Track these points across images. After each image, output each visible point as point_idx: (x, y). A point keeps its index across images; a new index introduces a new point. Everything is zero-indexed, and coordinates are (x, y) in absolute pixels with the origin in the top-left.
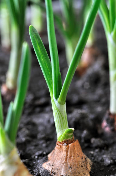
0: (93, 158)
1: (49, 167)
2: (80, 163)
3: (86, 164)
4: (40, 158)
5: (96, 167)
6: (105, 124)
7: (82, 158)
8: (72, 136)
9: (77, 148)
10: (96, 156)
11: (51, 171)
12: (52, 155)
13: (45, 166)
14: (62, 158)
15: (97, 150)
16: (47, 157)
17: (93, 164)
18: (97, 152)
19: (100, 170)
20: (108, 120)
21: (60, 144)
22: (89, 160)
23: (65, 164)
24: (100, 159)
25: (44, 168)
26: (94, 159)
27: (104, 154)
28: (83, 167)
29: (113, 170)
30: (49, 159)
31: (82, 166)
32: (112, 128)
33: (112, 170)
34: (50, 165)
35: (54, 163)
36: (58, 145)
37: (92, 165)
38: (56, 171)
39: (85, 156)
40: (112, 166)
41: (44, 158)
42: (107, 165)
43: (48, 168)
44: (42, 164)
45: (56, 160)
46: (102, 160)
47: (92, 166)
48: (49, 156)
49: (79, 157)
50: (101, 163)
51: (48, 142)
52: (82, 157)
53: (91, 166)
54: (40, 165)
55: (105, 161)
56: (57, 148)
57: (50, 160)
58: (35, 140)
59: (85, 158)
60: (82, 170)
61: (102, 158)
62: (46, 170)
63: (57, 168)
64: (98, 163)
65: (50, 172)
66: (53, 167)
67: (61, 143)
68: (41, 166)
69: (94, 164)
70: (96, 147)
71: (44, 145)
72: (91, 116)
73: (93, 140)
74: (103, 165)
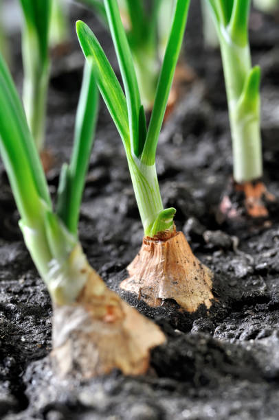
0: (212, 267)
1: (134, 286)
2: (192, 273)
3: (202, 276)
4: (110, 275)
5: (222, 280)
6: (226, 203)
7: (195, 265)
8: (171, 223)
9: (184, 246)
10: (217, 263)
11: (138, 293)
12: (135, 265)
13: (126, 287)
14: (157, 267)
15: (217, 253)
16: (126, 271)
17: (215, 276)
18: (219, 257)
19: (230, 286)
20: (231, 197)
21: (151, 242)
22: (206, 269)
23: (163, 278)
24: (226, 267)
25: (123, 290)
26: (215, 269)
27: (231, 259)
28: (199, 280)
29: (255, 283)
30: (130, 273)
31: (196, 279)
32: (241, 211)
33: (252, 284)
34: (134, 283)
35: (143, 279)
36: (145, 243)
37: (213, 277)
38: (147, 293)
39: (199, 262)
40: (251, 278)
41: (120, 274)
42: (242, 276)
43: (133, 288)
44: (119, 283)
45: (146, 272)
46: (231, 269)
47: (215, 279)
48: (129, 268)
49: (188, 262)
50: (229, 273)
51: (122, 248)
52: (194, 263)
53: (212, 280)
54: (115, 285)
55: (236, 269)
56: (145, 249)
57: (132, 275)
58: (93, 247)
59: (200, 265)
60: (197, 286)
61: (230, 266)
62: (128, 292)
63: (150, 286)
64: (224, 274)
65: (136, 296)
66: (142, 286)
67: (152, 239)
68: (117, 287)
69: (217, 275)
70: (216, 248)
71: (114, 253)
72: (198, 194)
73: (208, 235)
74: (234, 278)
